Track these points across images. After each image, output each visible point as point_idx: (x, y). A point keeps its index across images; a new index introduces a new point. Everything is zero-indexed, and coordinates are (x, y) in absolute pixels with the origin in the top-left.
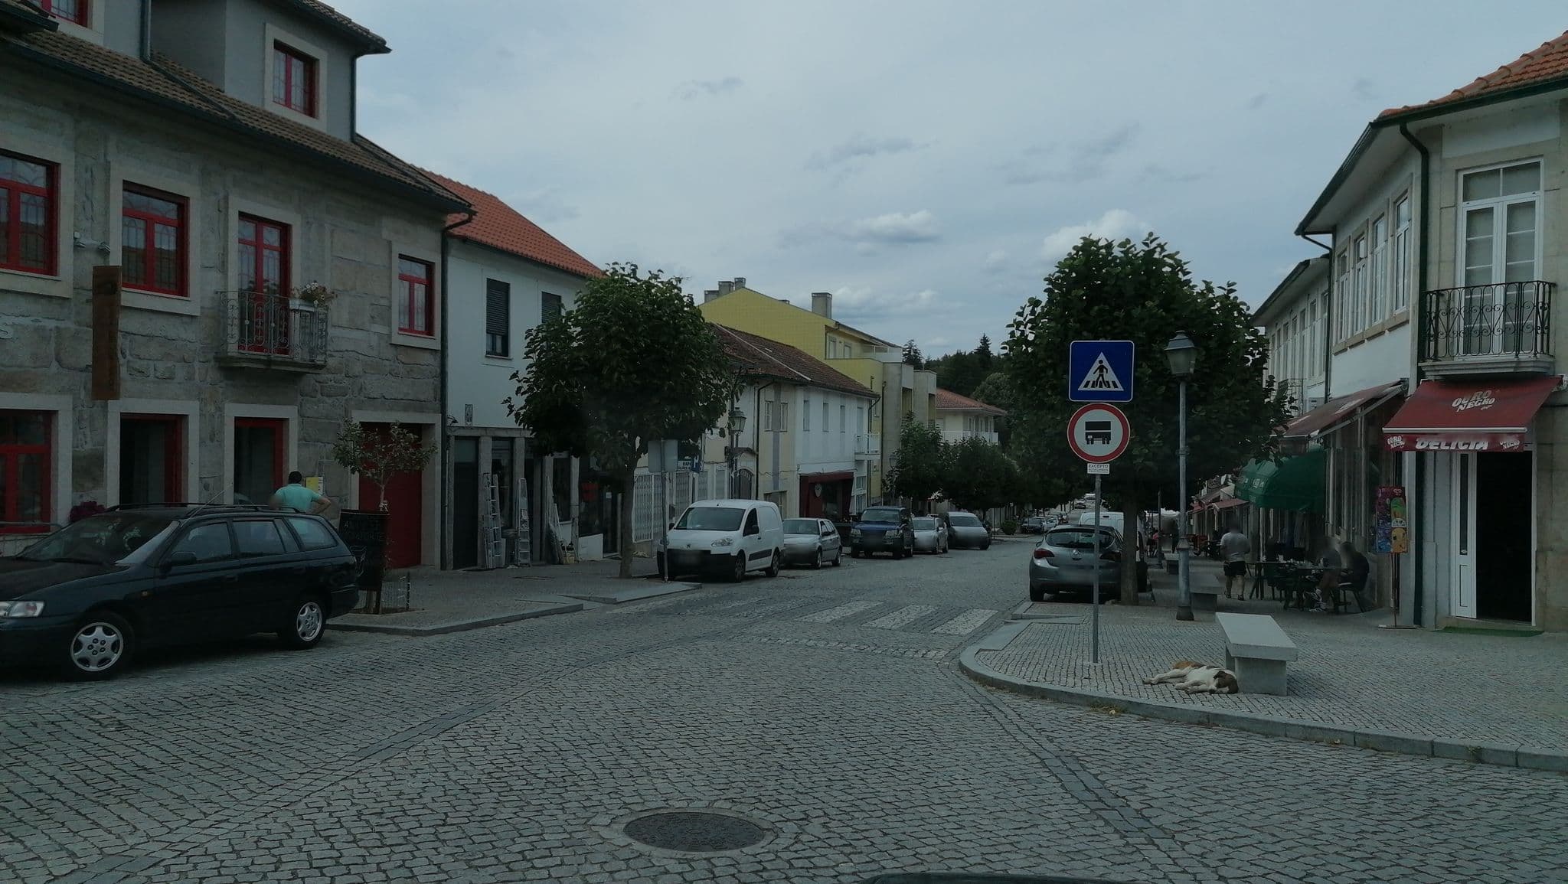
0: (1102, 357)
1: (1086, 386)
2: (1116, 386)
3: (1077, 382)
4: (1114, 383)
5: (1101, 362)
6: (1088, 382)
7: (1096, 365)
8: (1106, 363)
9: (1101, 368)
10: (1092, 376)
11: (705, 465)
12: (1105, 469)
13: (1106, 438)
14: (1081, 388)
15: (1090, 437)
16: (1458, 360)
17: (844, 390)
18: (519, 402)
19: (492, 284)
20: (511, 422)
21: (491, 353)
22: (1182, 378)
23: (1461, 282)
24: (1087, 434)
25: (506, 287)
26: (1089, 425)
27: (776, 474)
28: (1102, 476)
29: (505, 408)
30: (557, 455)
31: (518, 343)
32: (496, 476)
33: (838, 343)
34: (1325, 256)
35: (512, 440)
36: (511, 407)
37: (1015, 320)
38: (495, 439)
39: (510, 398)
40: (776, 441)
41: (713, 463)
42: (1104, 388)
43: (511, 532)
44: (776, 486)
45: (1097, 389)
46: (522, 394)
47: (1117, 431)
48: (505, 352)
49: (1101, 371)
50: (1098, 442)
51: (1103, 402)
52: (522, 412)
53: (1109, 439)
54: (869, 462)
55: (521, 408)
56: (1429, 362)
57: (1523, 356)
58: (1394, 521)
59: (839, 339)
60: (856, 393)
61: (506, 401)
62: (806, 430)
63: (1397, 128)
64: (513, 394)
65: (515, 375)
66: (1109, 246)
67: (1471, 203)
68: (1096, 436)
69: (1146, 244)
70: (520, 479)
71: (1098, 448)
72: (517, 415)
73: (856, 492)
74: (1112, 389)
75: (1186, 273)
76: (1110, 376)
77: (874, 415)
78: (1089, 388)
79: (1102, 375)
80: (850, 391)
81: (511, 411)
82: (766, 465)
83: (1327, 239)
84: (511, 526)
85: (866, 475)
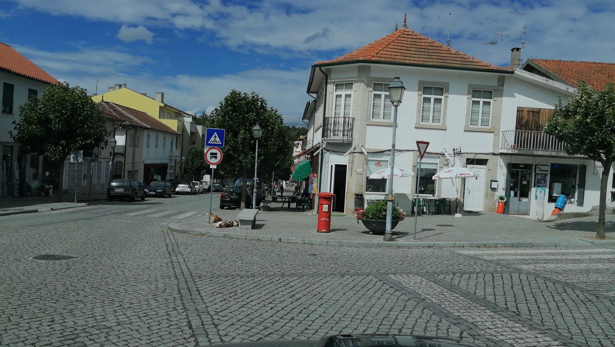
0: (215, 133)
1: (211, 142)
2: (219, 142)
3: (208, 141)
4: (219, 141)
5: (215, 135)
6: (211, 141)
7: (214, 136)
8: (217, 136)
9: (215, 137)
10: (212, 139)
11: (100, 159)
12: (215, 167)
13: (216, 157)
14: (209, 142)
15: (211, 157)
16: (332, 138)
17: (165, 132)
18: (15, 133)
19: (6, 85)
20: (12, 140)
21: (4, 112)
22: (257, 138)
23: (333, 116)
24: (211, 156)
25: (12, 86)
26: (211, 154)
27: (133, 164)
28: (214, 169)
29: (9, 135)
30: (31, 154)
31: (16, 110)
32: (5, 161)
33: (165, 113)
34: (314, 101)
35: (12, 147)
36: (11, 135)
37: (210, 115)
38: (4, 146)
39: (11, 131)
40: (134, 151)
41: (104, 158)
42: (216, 143)
43: (10, 183)
44: (133, 167)
45: (214, 143)
46: (17, 129)
47: (219, 156)
48: (11, 112)
49: (215, 138)
50: (214, 159)
51: (216, 147)
52: (16, 137)
53: (217, 158)
54: (175, 160)
55: (16, 136)
56: (326, 138)
57: (344, 138)
58: (314, 184)
59: (166, 111)
60: (170, 133)
61: (9, 133)
62: (148, 146)
63: (319, 68)
64: (12, 130)
65: (14, 122)
66: (239, 94)
67: (337, 92)
68: (213, 157)
69: (252, 94)
70: (15, 164)
71: (214, 161)
72: (14, 138)
73: (169, 171)
74: (218, 143)
75: (266, 104)
76: (218, 139)
77: (178, 141)
78: (211, 143)
79: (215, 139)
80: (168, 132)
81: (12, 136)
82: (129, 159)
83: (315, 95)
84: (10, 181)
85: (174, 164)
